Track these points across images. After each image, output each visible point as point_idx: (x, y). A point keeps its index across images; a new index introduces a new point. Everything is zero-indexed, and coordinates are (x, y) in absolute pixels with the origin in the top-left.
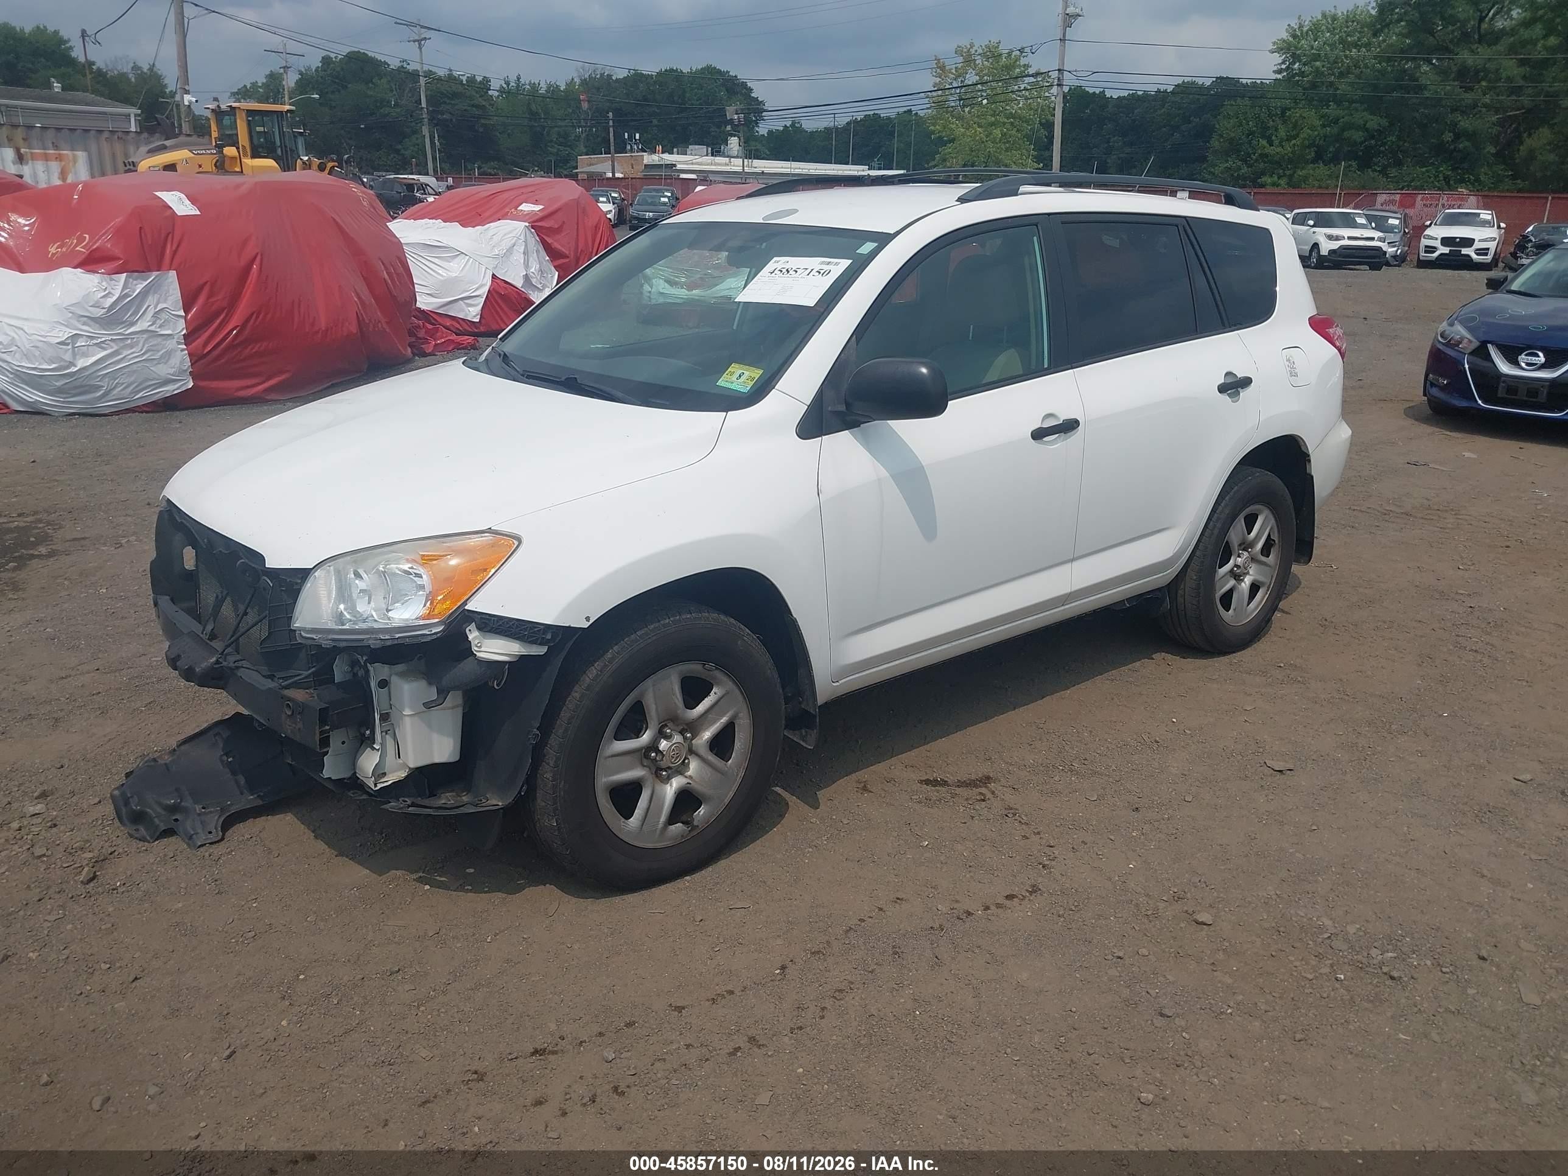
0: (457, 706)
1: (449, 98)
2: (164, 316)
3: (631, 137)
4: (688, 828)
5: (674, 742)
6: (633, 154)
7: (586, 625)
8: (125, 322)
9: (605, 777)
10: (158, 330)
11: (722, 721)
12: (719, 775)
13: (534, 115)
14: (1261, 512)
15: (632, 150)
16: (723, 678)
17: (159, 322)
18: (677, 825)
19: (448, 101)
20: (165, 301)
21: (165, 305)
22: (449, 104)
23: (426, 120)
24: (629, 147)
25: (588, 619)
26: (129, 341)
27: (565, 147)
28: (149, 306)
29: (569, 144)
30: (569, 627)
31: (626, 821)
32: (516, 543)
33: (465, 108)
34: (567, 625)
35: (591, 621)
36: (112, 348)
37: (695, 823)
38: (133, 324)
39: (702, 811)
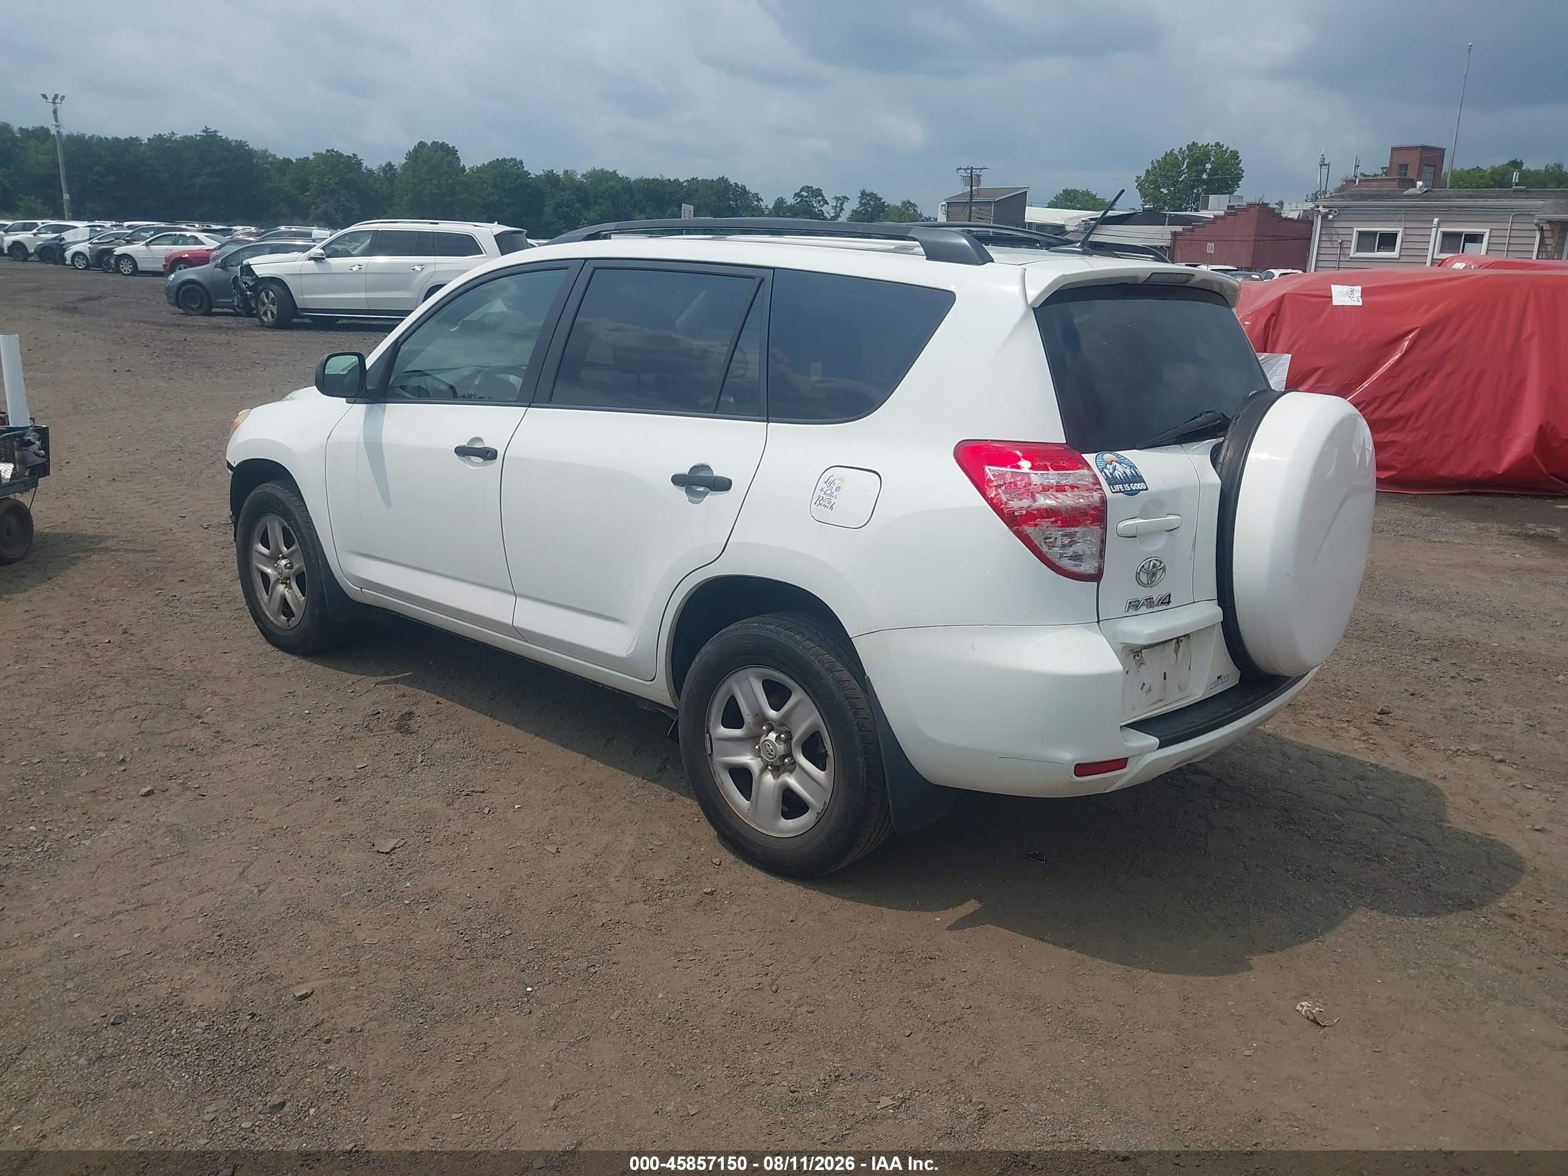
7: (235, 466)
9: (255, 562)
12: (298, 602)
14: (794, 690)
31: (266, 596)
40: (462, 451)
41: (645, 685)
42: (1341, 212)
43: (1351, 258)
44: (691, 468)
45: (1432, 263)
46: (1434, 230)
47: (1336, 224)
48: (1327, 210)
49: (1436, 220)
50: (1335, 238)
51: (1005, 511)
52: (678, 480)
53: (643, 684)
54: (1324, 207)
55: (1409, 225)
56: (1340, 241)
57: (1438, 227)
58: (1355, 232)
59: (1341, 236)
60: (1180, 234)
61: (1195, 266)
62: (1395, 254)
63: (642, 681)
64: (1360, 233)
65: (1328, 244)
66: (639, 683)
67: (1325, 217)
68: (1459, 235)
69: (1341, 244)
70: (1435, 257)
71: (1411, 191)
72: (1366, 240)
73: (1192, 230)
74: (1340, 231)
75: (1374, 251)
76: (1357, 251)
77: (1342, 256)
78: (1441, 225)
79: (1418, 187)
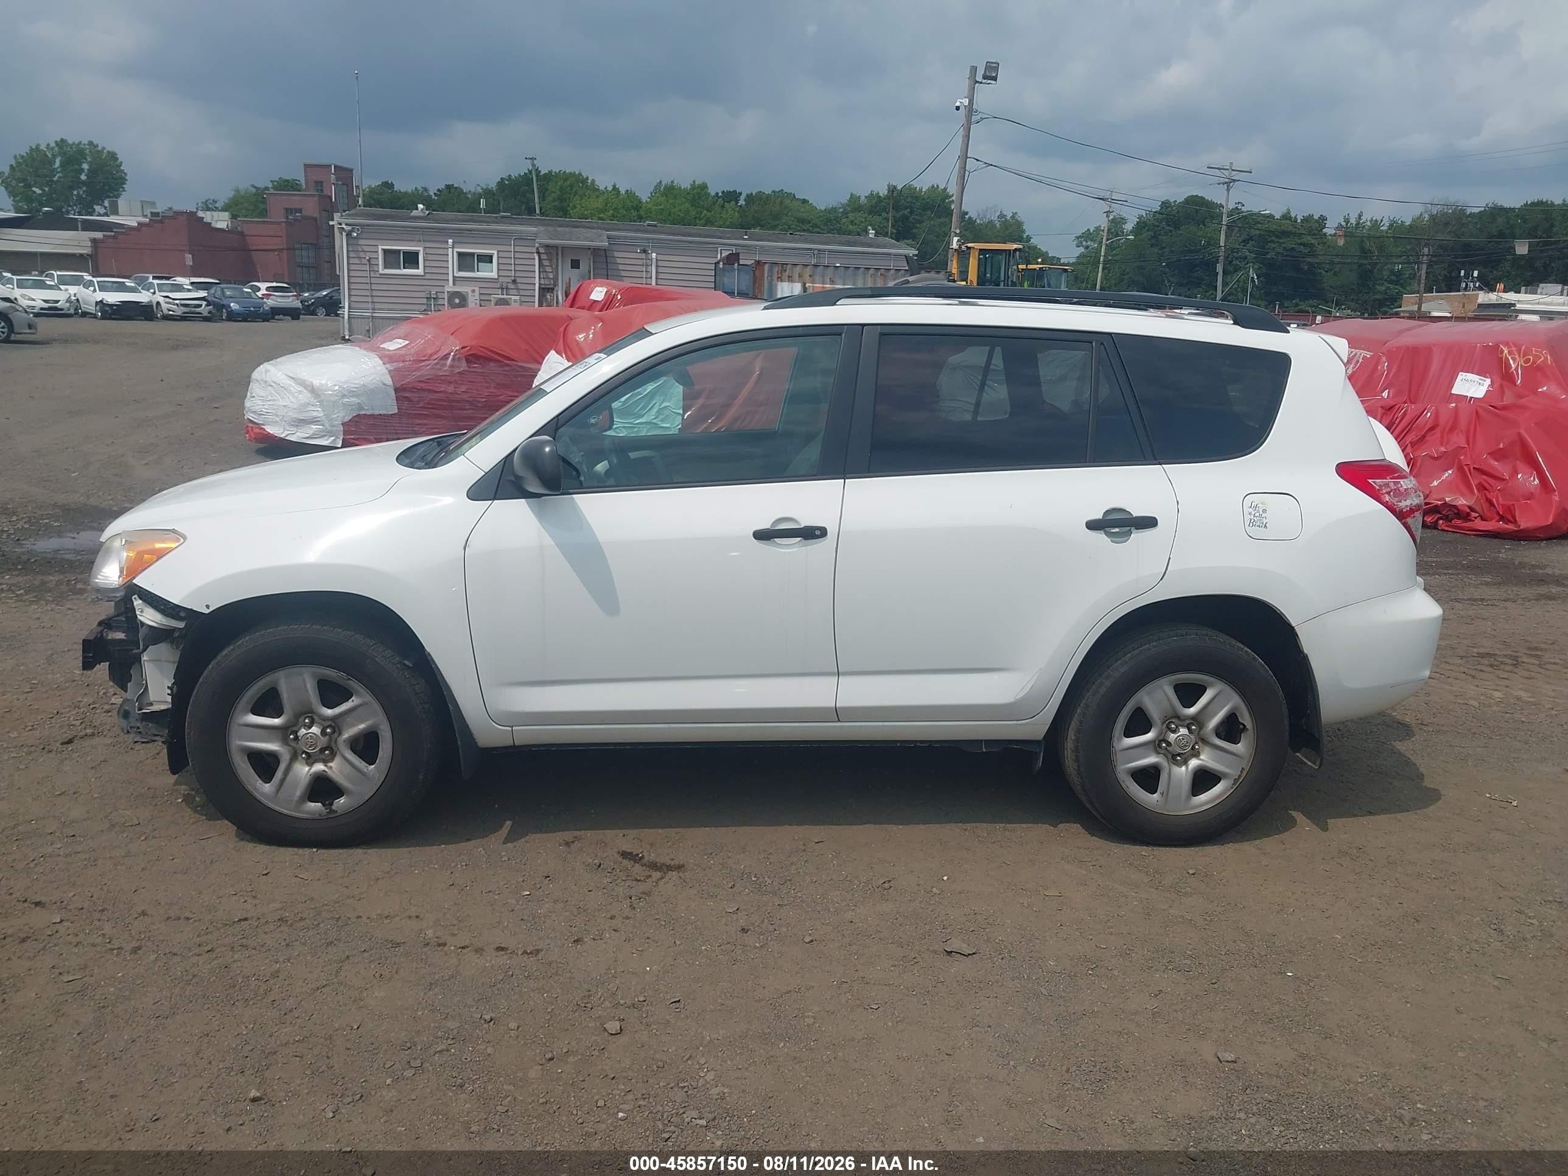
0: (174, 662)
1: (1277, 237)
2: (666, 412)
3: (1467, 276)
4: (326, 809)
5: (310, 731)
6: (1466, 293)
7: (207, 611)
8: (634, 414)
9: (239, 740)
10: (659, 423)
11: (360, 727)
12: (360, 774)
13: (1365, 252)
14: (1212, 685)
15: (1466, 289)
16: (359, 689)
17: (661, 417)
18: (317, 804)
19: (1276, 240)
20: (669, 401)
21: (668, 404)
22: (1277, 242)
23: (1222, 258)
24: (1463, 285)
25: (208, 607)
26: (636, 429)
27: (1395, 285)
28: (656, 403)
29: (1402, 281)
30: (191, 609)
31: (264, 784)
32: (182, 540)
33: (1293, 246)
34: (190, 608)
35: (211, 609)
36: (623, 433)
37: (334, 807)
38: (642, 416)
39: (342, 800)
40: (762, 536)
41: (1020, 724)
42: (363, 230)
43: (381, 274)
44: (1104, 513)
45: (454, 280)
46: (450, 250)
47: (361, 242)
48: (350, 228)
49: (450, 241)
50: (362, 255)
51: (1397, 509)
52: (1092, 525)
53: (1016, 724)
54: (346, 225)
55: (428, 245)
56: (367, 258)
57: (453, 247)
58: (380, 250)
59: (368, 253)
60: (102, 241)
61: (168, 278)
62: (420, 271)
63: (1015, 722)
64: (385, 251)
65: (357, 261)
66: (1013, 724)
67: (349, 234)
68: (473, 254)
69: (369, 261)
70: (455, 275)
71: (414, 213)
72: (391, 258)
73: (114, 237)
74: (366, 248)
75: (400, 268)
76: (385, 268)
77: (372, 273)
78: (455, 246)
79: (420, 209)
